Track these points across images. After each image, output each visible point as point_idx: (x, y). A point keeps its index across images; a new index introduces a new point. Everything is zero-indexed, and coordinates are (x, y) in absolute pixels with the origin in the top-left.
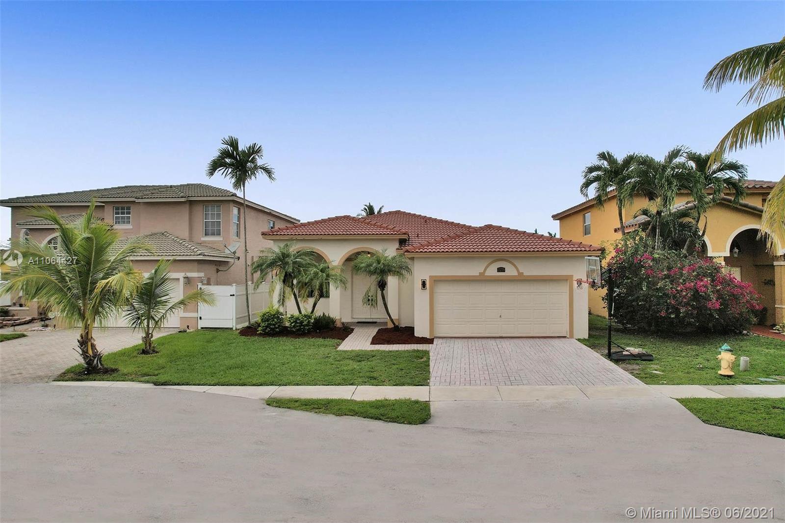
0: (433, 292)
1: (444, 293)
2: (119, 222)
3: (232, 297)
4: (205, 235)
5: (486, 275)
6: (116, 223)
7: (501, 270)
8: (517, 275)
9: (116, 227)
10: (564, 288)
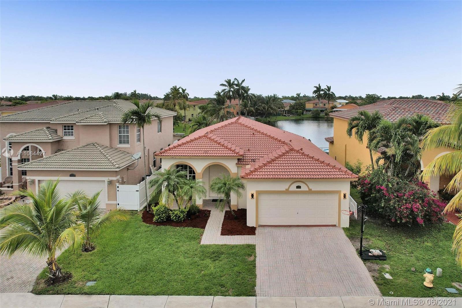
0: (258, 199)
1: (265, 200)
2: (66, 134)
3: (137, 192)
4: (120, 143)
5: (289, 190)
6: (64, 135)
7: (298, 187)
8: (308, 190)
9: (65, 138)
10: (336, 197)
